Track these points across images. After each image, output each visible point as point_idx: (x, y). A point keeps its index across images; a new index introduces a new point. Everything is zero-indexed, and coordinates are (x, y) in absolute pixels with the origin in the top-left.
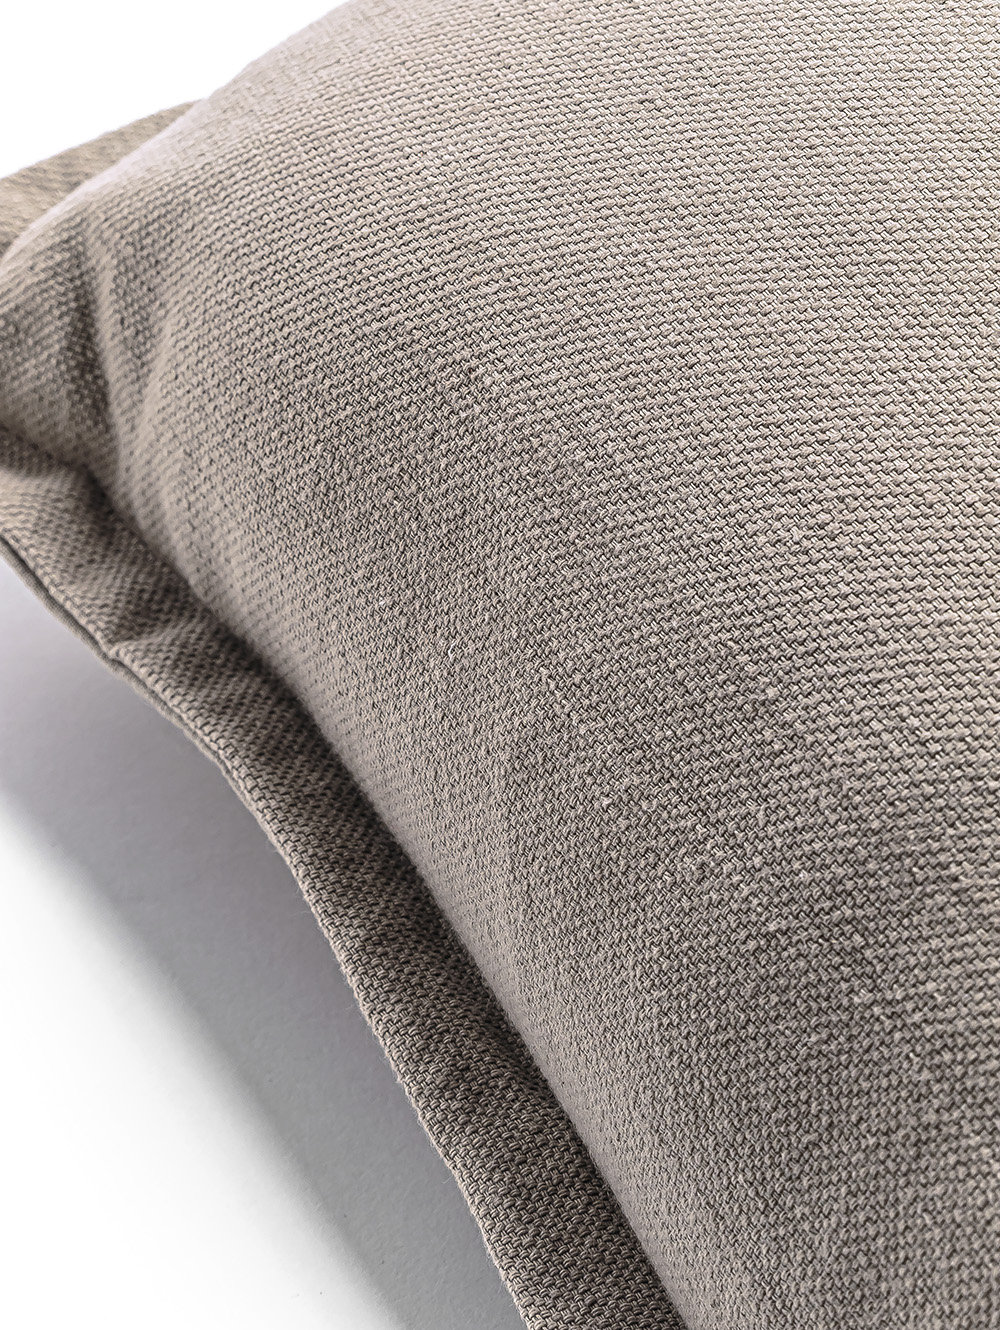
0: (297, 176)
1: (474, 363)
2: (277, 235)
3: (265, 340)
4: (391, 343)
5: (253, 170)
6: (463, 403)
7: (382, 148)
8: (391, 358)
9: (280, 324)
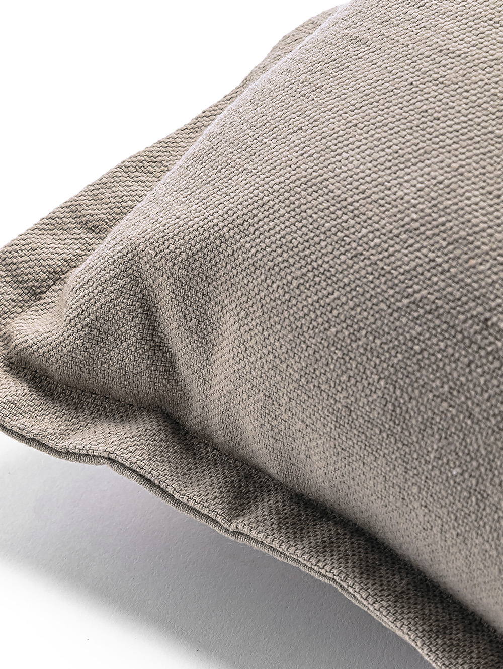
0: (309, 212)
1: (488, 315)
2: (307, 252)
3: (320, 320)
4: (421, 311)
5: (271, 211)
6: (487, 341)
7: (367, 185)
8: (424, 320)
9: (329, 308)
